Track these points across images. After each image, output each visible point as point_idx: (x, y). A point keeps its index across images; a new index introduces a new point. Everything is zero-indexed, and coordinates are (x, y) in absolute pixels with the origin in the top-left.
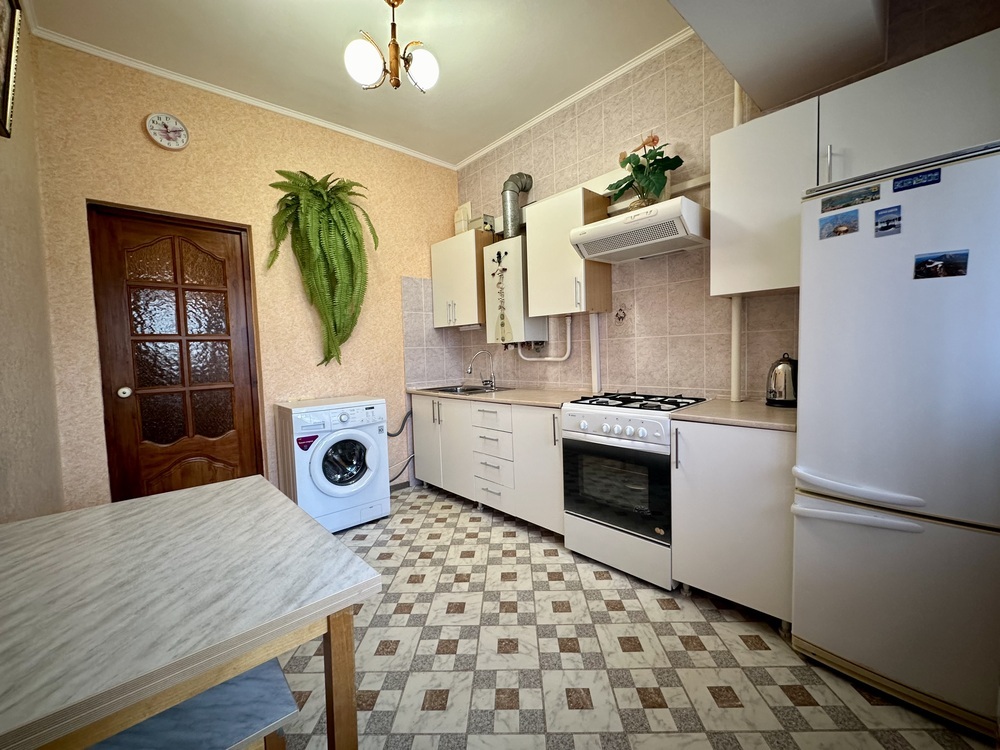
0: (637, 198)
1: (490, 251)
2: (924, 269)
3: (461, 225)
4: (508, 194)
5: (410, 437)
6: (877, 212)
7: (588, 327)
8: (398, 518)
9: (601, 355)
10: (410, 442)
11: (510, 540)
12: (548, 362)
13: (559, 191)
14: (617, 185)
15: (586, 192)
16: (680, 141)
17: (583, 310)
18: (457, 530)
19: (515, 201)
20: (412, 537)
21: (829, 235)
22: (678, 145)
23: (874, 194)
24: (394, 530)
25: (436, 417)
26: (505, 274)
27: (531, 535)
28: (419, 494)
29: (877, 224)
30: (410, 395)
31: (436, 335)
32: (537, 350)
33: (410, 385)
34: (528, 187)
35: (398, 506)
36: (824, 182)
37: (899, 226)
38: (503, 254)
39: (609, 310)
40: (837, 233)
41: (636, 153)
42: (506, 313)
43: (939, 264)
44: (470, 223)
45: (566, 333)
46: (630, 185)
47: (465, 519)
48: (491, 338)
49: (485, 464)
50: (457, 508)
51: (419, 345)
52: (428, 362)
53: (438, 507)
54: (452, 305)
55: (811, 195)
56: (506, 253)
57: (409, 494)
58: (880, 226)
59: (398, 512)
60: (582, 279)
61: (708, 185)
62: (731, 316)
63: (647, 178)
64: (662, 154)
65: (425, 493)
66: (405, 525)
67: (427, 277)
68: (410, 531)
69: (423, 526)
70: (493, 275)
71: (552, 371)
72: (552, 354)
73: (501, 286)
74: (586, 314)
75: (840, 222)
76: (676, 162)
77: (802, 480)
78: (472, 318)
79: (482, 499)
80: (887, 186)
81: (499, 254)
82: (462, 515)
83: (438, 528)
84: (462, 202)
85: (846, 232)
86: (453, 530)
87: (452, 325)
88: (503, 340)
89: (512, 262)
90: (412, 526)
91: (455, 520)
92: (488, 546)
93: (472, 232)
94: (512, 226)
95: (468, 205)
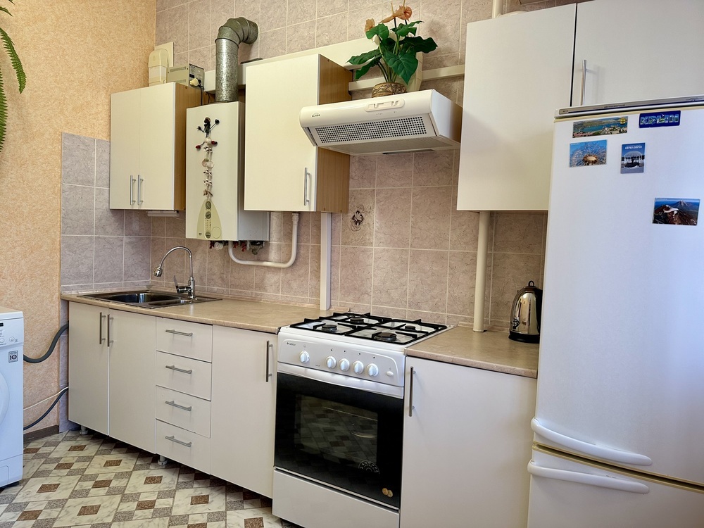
0: (382, 79)
1: (196, 116)
2: (662, 214)
3: (157, 72)
4: (224, 42)
5: (63, 362)
6: (624, 146)
7: (319, 228)
8: (35, 484)
9: (332, 264)
10: (62, 369)
11: (201, 508)
12: (268, 267)
13: (291, 51)
14: (360, 59)
15: (323, 60)
16: (436, 18)
17: (313, 209)
18: (125, 498)
19: (232, 54)
20: (54, 513)
21: (579, 164)
22: (433, 23)
23: (621, 126)
24: (26, 504)
25: (105, 335)
26: (214, 149)
27: (229, 499)
28: (73, 443)
29: (623, 159)
30: (66, 302)
31: (112, 220)
32: (254, 252)
33: (67, 289)
34: (251, 37)
35: (37, 464)
36: (576, 104)
37: (642, 165)
38: (212, 123)
39: (345, 210)
40: (586, 162)
41: (385, 24)
42: (214, 201)
43: (675, 210)
44: (170, 74)
45: (291, 233)
46: (376, 62)
47: (138, 481)
48: (191, 231)
49: (172, 404)
50: (128, 463)
51: (86, 232)
52: (97, 256)
53: (99, 463)
54: (136, 182)
55: (564, 115)
56: (217, 122)
57: (56, 444)
58: (625, 162)
59: (36, 475)
60: (313, 170)
61: (461, 77)
62: (477, 233)
63: (396, 59)
64: (414, 31)
65: (81, 442)
66: (44, 495)
67: (103, 137)
68: (52, 505)
69: (74, 494)
70: (199, 147)
71: (272, 279)
72: (273, 258)
73: (208, 164)
74: (317, 215)
75: (590, 150)
76: (429, 45)
77: (540, 436)
78: (166, 202)
79: (165, 451)
80: (633, 119)
81: (207, 121)
82: (135, 474)
83: (97, 497)
84: (162, 41)
85: (594, 162)
86: (118, 498)
87: (136, 207)
88: (208, 236)
89: (225, 134)
90: (55, 496)
91: (123, 482)
92: (167, 519)
93: (172, 86)
94: (228, 86)
95: (169, 47)
